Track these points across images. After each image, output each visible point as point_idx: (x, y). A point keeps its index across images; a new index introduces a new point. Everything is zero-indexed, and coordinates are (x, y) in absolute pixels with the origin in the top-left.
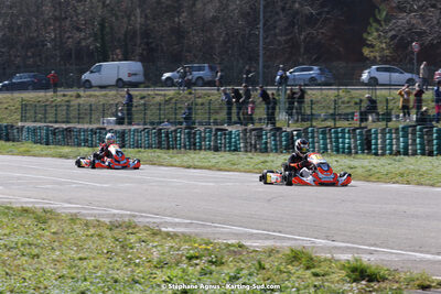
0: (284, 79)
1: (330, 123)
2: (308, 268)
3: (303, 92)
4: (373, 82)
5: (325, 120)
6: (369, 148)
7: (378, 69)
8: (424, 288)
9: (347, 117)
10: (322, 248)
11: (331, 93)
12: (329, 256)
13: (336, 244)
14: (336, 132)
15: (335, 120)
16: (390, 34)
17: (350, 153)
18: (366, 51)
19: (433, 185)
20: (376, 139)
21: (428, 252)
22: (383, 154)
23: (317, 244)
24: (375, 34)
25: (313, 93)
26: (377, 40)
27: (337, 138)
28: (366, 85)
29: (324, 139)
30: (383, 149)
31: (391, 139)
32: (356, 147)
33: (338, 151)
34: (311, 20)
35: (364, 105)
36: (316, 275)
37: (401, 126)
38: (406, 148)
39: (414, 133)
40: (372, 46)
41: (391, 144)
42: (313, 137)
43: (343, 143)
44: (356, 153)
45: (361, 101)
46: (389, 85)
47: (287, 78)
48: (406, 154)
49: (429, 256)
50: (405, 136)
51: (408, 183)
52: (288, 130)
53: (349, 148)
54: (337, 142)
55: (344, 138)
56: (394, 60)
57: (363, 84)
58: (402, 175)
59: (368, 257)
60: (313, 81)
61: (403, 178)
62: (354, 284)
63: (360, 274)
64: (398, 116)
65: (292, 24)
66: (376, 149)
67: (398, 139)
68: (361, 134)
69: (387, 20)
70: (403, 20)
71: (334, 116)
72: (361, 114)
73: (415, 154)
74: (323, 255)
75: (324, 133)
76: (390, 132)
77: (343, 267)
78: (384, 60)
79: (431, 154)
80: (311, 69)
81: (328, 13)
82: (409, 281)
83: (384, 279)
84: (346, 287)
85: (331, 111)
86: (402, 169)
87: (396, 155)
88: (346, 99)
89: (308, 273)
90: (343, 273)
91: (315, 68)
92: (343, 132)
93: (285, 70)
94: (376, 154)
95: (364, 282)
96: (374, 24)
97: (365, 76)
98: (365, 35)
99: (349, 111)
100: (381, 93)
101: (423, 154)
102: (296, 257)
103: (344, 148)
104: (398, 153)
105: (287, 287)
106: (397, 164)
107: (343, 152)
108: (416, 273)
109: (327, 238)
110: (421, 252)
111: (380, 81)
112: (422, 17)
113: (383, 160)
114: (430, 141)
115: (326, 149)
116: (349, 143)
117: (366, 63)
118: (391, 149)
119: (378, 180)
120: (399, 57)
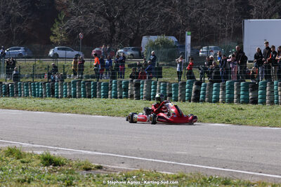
0: (4, 54)
1: (30, 80)
2: (18, 159)
3: (15, 62)
4: (56, 56)
5: (27, 78)
6: (53, 94)
7: (58, 49)
8: (87, 169)
9: (41, 76)
10: (27, 147)
11: (31, 62)
12: (31, 152)
13: (34, 145)
14: (34, 85)
15: (33, 78)
16: (66, 28)
17: (42, 97)
18: (52, 38)
19: (91, 114)
20: (58, 88)
21: (89, 150)
22: (61, 97)
23: (24, 146)
24: (58, 28)
25: (20, 62)
26: (59, 32)
27: (35, 88)
28: (51, 58)
29: (27, 88)
30: (62, 94)
31: (66, 88)
32: (45, 93)
33: (35, 95)
34: (19, 20)
35: (50, 69)
36: (23, 162)
37: (72, 81)
38: (75, 94)
39: (80, 85)
40: (55, 35)
41: (66, 91)
42: (20, 88)
43: (38, 91)
44: (46, 97)
45: (49, 67)
46: (65, 58)
47: (5, 54)
48: (75, 97)
49: (89, 152)
50: (74, 87)
51: (76, 113)
52: (6, 83)
53: (42, 94)
54: (34, 90)
55: (38, 88)
56: (68, 44)
57: (50, 57)
58: (73, 108)
59: (54, 152)
60: (20, 56)
61: (73, 110)
62: (46, 167)
63: (49, 161)
64: (70, 76)
65: (8, 22)
66: (57, 94)
67: (70, 89)
68: (48, 86)
69: (65, 20)
70: (74, 20)
71: (32, 76)
72: (49, 74)
73: (80, 97)
74: (27, 152)
75: (27, 85)
76: (66, 84)
77: (39, 158)
78: (62, 44)
79: (90, 97)
80: (20, 49)
81: (30, 16)
82: (78, 166)
83: (63, 165)
84: (41, 169)
85: (31, 73)
86: (72, 105)
87: (69, 97)
88: (40, 66)
89: (18, 161)
90: (39, 161)
91: (22, 48)
92: (38, 84)
93: (4, 49)
94: (57, 97)
95: (51, 166)
96: (57, 23)
97: (51, 53)
98: (52, 29)
99: (42, 73)
100: (60, 63)
101: (85, 97)
102: (11, 152)
103: (38, 94)
104: (70, 96)
105: (6, 169)
106: (70, 103)
107: (38, 96)
108: (82, 161)
109: (29, 142)
110: (85, 150)
111: (60, 56)
112: (85, 18)
113: (61, 100)
114: (89, 90)
115: (28, 95)
116: (42, 91)
117: (52, 45)
118: (66, 94)
119: (59, 111)
120: (71, 42)
